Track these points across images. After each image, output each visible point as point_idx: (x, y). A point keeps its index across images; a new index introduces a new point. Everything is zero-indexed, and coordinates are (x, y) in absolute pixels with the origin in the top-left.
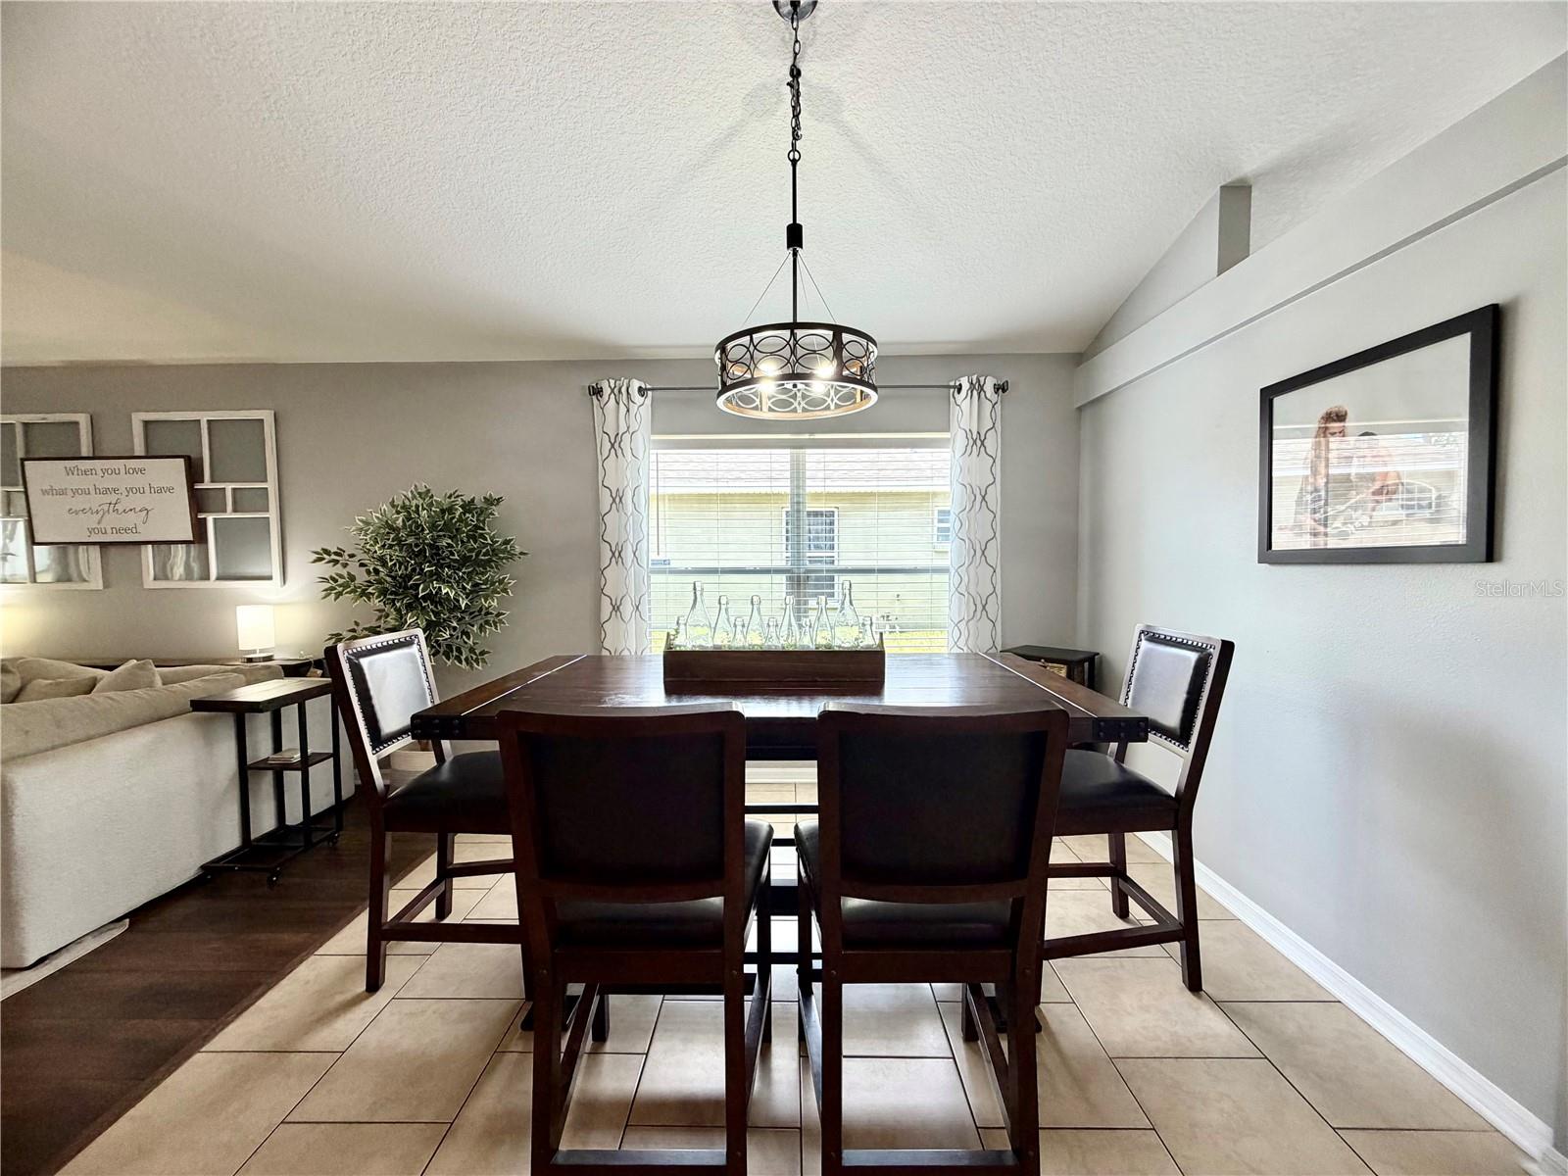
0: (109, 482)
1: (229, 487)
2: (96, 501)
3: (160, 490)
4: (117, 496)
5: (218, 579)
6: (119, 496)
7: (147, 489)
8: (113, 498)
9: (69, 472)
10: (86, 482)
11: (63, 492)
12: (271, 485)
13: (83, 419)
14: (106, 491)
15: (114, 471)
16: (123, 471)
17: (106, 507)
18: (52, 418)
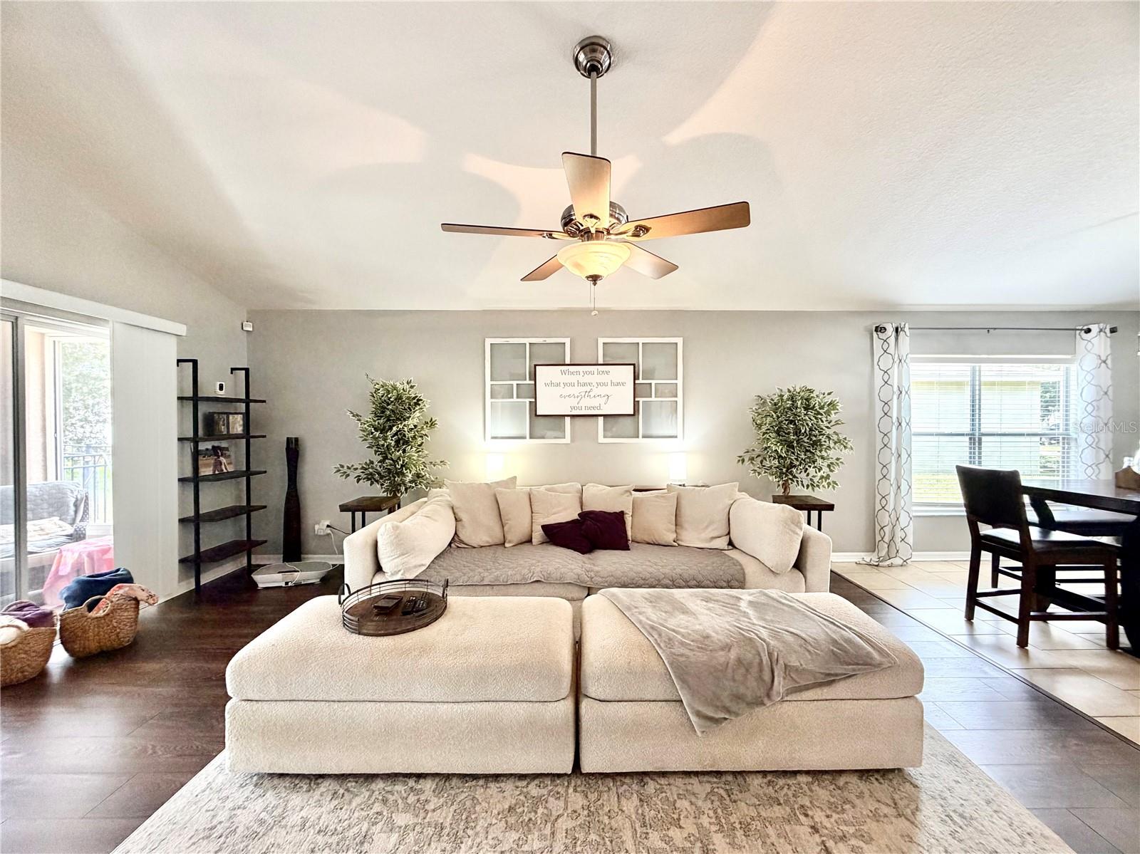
0: (587, 379)
1: (653, 382)
2: (576, 390)
3: (618, 384)
4: (590, 388)
5: (643, 437)
6: (592, 387)
7: (609, 383)
8: (588, 388)
9: (563, 373)
10: (573, 379)
11: (558, 385)
12: (680, 382)
13: (567, 341)
14: (585, 384)
15: (590, 372)
16: (596, 373)
17: (583, 394)
18: (549, 340)
